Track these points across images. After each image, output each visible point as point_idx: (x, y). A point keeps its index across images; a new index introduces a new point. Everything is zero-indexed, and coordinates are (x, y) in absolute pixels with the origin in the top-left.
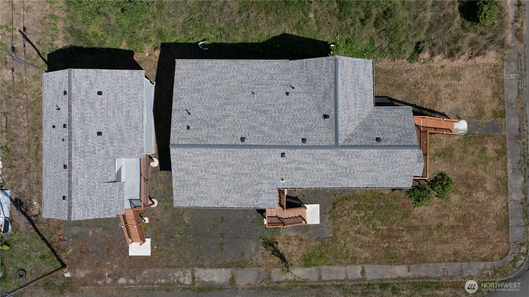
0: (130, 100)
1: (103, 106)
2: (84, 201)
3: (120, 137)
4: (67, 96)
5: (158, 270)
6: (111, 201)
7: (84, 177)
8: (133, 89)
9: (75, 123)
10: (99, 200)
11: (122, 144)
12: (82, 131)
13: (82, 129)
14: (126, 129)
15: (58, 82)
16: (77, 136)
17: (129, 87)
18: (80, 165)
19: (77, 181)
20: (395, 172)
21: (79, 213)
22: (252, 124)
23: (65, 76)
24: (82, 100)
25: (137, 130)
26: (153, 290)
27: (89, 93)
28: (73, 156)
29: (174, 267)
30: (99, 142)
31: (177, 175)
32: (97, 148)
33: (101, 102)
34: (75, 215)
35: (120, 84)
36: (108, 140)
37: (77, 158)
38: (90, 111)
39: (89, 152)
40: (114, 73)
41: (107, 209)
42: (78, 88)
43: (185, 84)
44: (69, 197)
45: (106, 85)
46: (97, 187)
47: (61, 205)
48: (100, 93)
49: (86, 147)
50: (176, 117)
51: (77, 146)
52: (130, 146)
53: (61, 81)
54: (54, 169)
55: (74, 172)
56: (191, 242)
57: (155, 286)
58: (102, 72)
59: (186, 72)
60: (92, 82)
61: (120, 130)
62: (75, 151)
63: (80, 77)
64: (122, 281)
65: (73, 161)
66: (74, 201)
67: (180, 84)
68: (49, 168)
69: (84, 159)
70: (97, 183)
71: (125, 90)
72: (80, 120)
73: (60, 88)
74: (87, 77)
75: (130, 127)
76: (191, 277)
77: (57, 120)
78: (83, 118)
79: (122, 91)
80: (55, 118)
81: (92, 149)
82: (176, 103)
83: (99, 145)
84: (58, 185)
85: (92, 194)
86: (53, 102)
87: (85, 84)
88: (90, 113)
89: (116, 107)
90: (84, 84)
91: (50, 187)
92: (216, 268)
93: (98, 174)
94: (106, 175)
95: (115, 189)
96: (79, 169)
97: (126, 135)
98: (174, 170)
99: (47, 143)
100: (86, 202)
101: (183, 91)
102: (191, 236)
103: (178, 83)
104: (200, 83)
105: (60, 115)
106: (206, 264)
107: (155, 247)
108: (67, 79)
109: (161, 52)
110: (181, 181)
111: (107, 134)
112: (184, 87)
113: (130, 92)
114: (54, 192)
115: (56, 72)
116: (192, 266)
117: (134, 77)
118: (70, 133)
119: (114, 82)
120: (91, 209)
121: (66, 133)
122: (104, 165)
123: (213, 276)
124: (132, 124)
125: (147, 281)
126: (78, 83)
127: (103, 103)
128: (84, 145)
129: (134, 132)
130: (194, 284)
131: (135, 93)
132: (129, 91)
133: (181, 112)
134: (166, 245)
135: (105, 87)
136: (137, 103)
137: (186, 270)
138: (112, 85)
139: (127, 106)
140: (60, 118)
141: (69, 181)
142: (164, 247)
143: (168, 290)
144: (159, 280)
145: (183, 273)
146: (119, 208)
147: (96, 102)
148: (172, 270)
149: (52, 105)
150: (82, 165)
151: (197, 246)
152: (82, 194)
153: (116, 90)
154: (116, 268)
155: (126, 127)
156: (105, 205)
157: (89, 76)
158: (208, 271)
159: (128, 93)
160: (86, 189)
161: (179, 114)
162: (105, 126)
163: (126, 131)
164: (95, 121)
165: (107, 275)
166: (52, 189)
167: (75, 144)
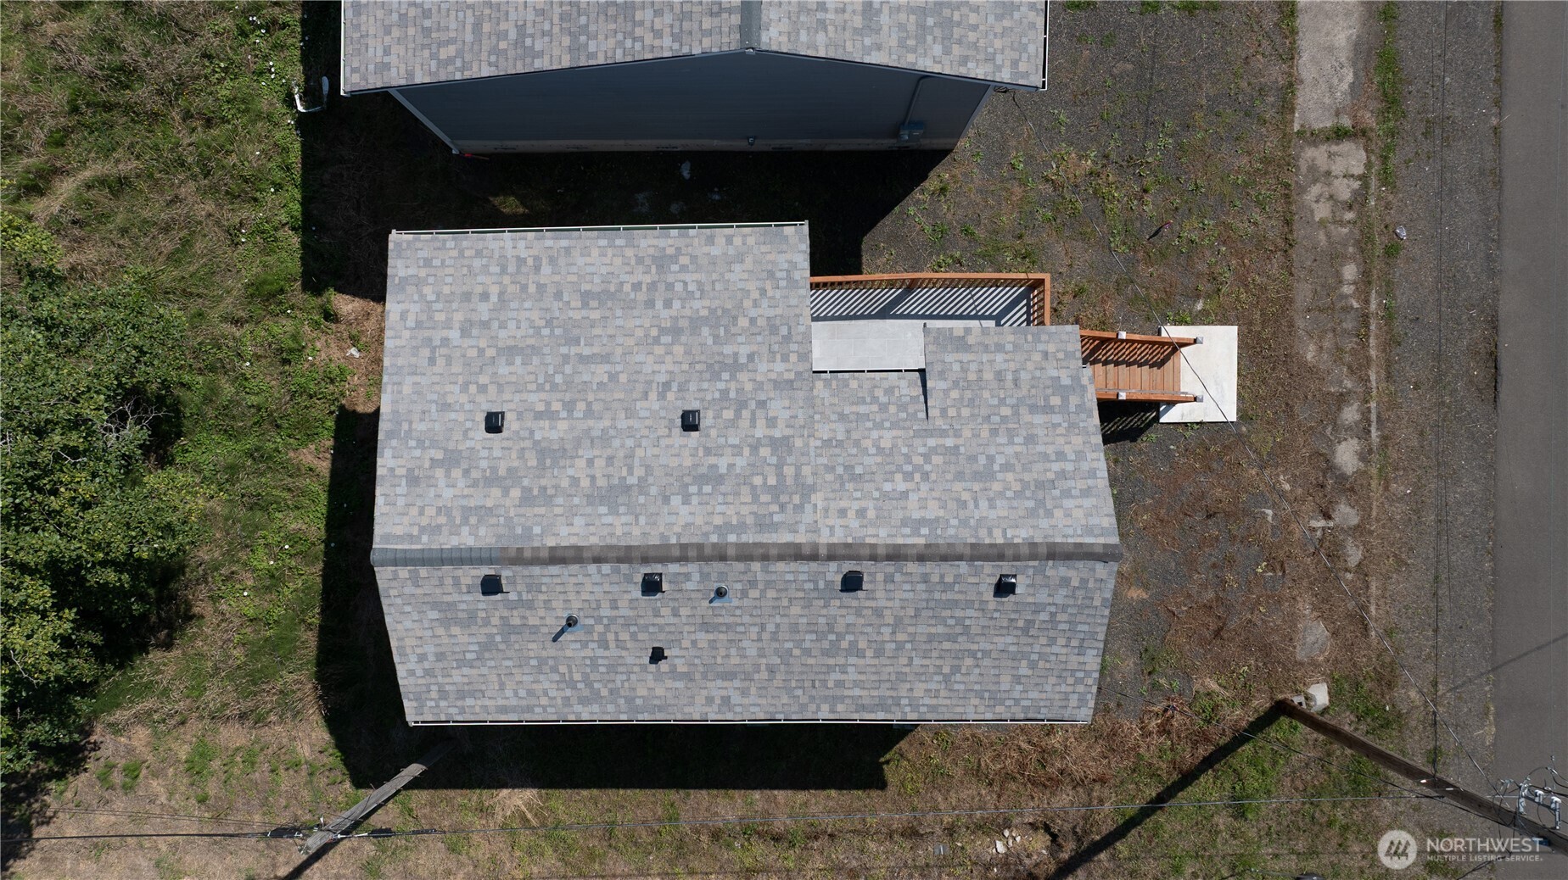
0: (532, 289)
1: (556, 406)
2: (1019, 495)
3: (705, 331)
4: (506, 573)
5: (1303, 292)
6: (1016, 382)
7: (904, 495)
8: (480, 279)
9: (636, 532)
10: (1011, 434)
11: (743, 322)
12: (676, 501)
13: (666, 500)
14: (668, 304)
15: (441, 631)
16: (699, 521)
17: (467, 297)
18: (843, 513)
19: (922, 522)
21: (1078, 513)
23: (409, 589)
24: (527, 499)
25: (674, 259)
26: (1389, 315)
27: (494, 469)
28: (801, 538)
29: (1288, 223)
30: (733, 424)
31: (894, 42)
32: (759, 432)
33: (539, 416)
34: (1089, 530)
35: (454, 335)
36: (721, 385)
37: (808, 517)
38: (581, 463)
39: (779, 467)
40: (400, 362)
41: (1056, 401)
42: (465, 521)
43: (453, 26)
44: (1001, 557)
45: (455, 395)
46: (949, 442)
47: (1038, 608)
48: (494, 424)
49: (758, 481)
50: (611, 42)
51: (750, 520)
52: (752, 286)
53: (434, 615)
54: (860, 654)
55: (882, 536)
56: (1180, 146)
57: (1373, 306)
58: (395, 412)
59: (396, 33)
60: (439, 455)
61: (676, 331)
62: (774, 527)
63: (414, 511)
64: (1347, 456)
65: (824, 538)
66: (1020, 535)
67: (451, 50)
68: (856, 684)
69: (813, 489)
70: (932, 442)
71: (483, 310)
72: (622, 509)
73: (472, 617)
74: (413, 480)
75: (661, 287)
76: (1334, 148)
77: (624, 636)
78: (613, 495)
79: (485, 325)
80: (613, 651)
81: (765, 452)
82: (541, 54)
83: (745, 423)
84: (940, 629)
85: (982, 460)
86: (542, 661)
87: (449, 490)
88: (590, 462)
89: (564, 350)
90: (448, 493)
91: (947, 679)
92: (1294, 32)
93: (887, 438)
94: (893, 409)
95: (956, 367)
96: (861, 513)
97: (697, 304)
98: (868, 52)
99: (736, 698)
100: (1025, 485)
101: (486, 27)
102: (1150, 145)
103: (450, 61)
105: (599, 619)
106: (1275, 74)
107: (1199, 306)
108: (423, 571)
109: (340, 290)
110: (922, 26)
111: (693, 387)
112: (469, 28)
113: (494, 291)
114: (973, 654)
115: (394, 643)
116: (1286, 139)
117: (423, 273)
118: (684, 554)
119: (441, 362)
120: (1056, 467)
121: (687, 577)
122: (842, 417)
123: (1330, 49)
124: (648, 279)
125: (1350, 344)
126: (442, 520)
127: (541, 407)
128: (745, 490)
129: (684, 269)
130: (1364, 133)
131: (495, 269)
132: (485, 296)
133: (583, 20)
134: (1189, 257)
135: (464, 398)
136: (544, 262)
137: (1304, 169)
138: (457, 368)
139: (556, 305)
140: (612, 619)
141: (921, 558)
142: (1202, 267)
143: (1391, 251)
144: (1347, 290)
145: (1315, 181)
146: (1051, 348)
147: (538, 436)
148: (1300, 232)
149: (555, 670)
150: (843, 504)
151: (1198, 115)
152: (983, 504)
153: (481, 351)
154: (1293, 481)
155: (659, 304)
156: (1033, 409)
157: (410, 470)
158: (1306, 66)
159: (494, 298)
160: (958, 486)
161: (592, 28)
162: (653, 396)
163: (677, 304)
164: (630, 443)
165: (1320, 523)
166: (956, 669)
167: (742, 527)
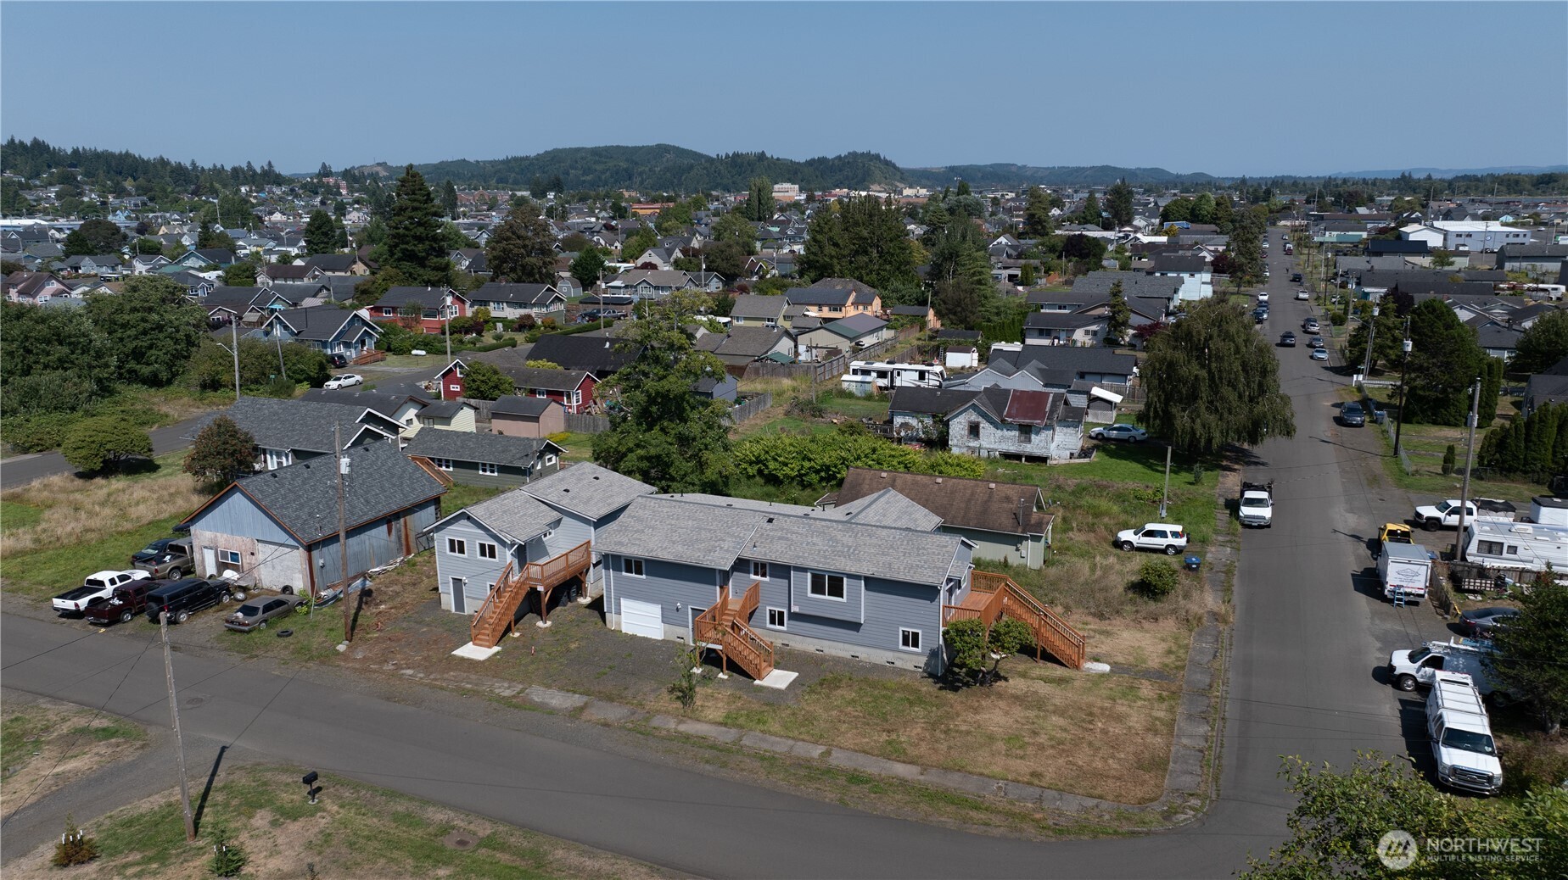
20: (920, 561)
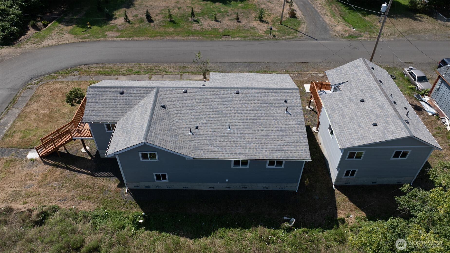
0: (345, 125)
1: (368, 117)
2: (357, 69)
3: (344, 103)
4: (404, 119)
6: (337, 75)
7: (363, 79)
10: (346, 73)
12: (378, 100)
17: (350, 134)
21: (358, 63)
22: (230, 104)
24: (388, 117)
27: (384, 123)
30: (360, 96)
32: (361, 93)
33: (371, 119)
34: (360, 61)
35: (359, 134)
36: (354, 99)
39: (366, 90)
40: (369, 140)
41: (339, 71)
43: (296, 136)
44: (369, 69)
45: (372, 131)
49: (369, 92)
50: (298, 109)
51: (377, 91)
58: (380, 139)
59: (298, 148)
60: (386, 131)
61: (346, 106)
62: (377, 88)
63: (399, 132)
65: (377, 84)
67: (301, 137)
71: (352, 131)
72: (383, 105)
74: (393, 133)
78: (381, 107)
81: (364, 92)
82: (301, 120)
85: (353, 74)
87: (392, 128)
88: (377, 111)
89: (356, 119)
93: (353, 84)
97: (340, 104)
103: (304, 137)
104: (282, 137)
111: (356, 102)
113: (347, 131)
117: (348, 142)
118: (388, 99)
119: (366, 135)
120: (351, 67)
124: (337, 111)
126: (399, 127)
128: (372, 93)
136: (338, 125)
138: (366, 132)
146: (330, 73)
147: (375, 118)
152: (361, 71)
153: (361, 130)
155: (341, 109)
156: (342, 72)
160: (359, 75)
161: (296, 112)
162: (360, 106)
164: (370, 107)
